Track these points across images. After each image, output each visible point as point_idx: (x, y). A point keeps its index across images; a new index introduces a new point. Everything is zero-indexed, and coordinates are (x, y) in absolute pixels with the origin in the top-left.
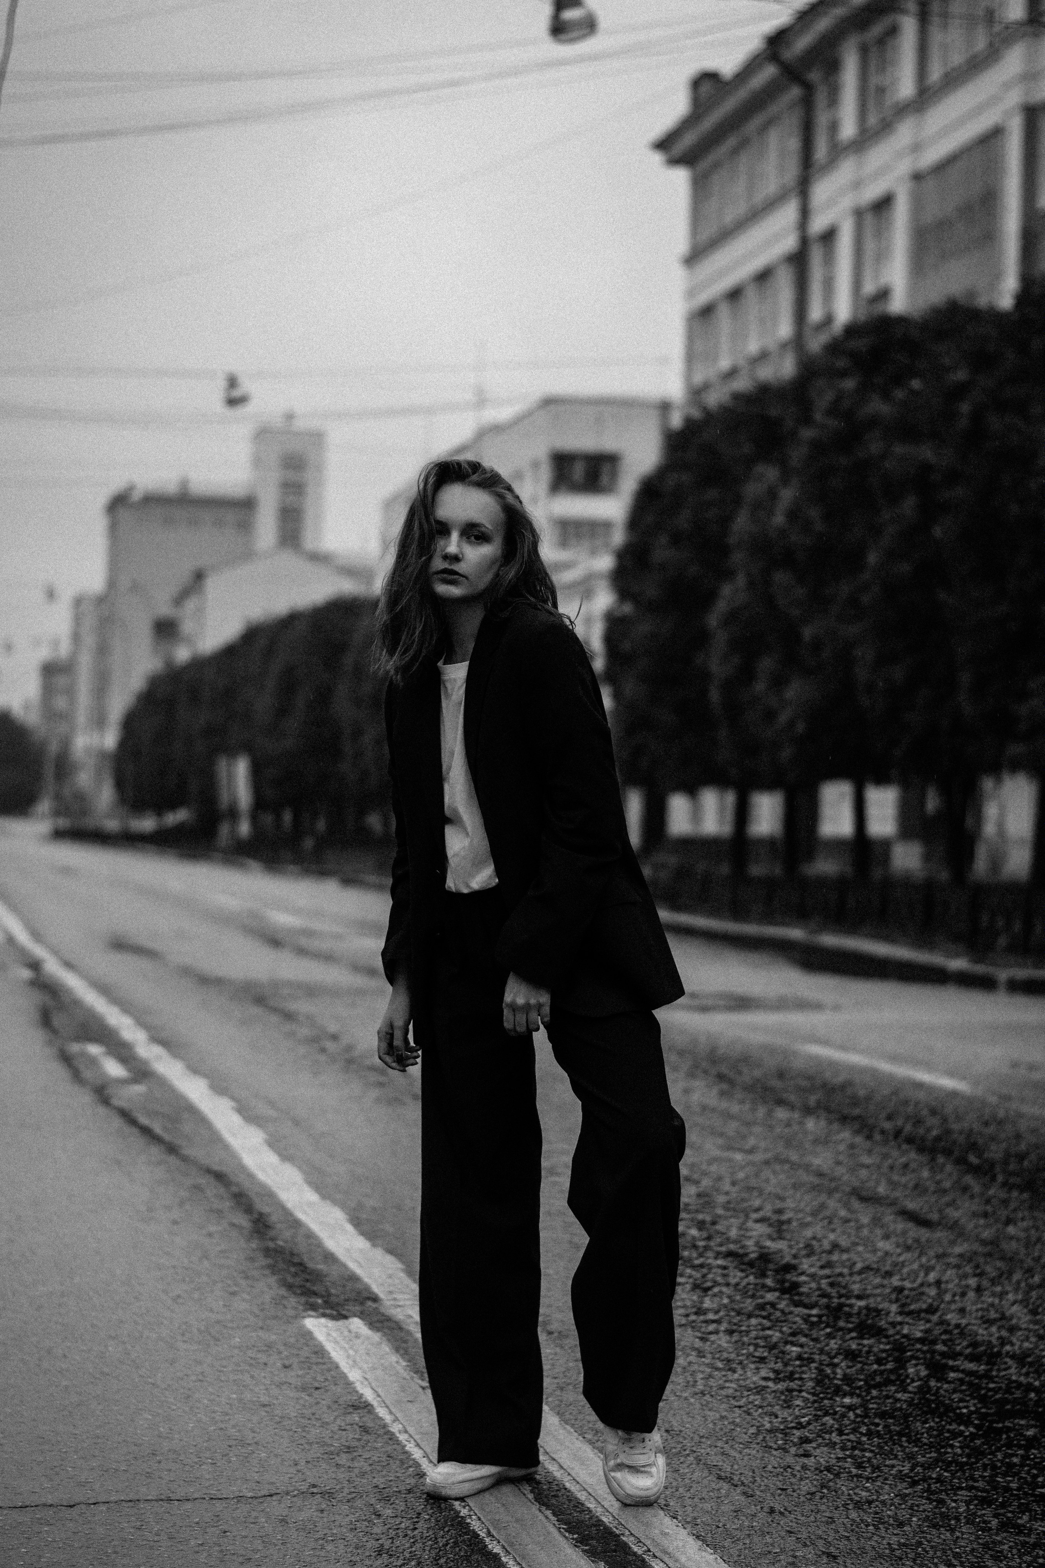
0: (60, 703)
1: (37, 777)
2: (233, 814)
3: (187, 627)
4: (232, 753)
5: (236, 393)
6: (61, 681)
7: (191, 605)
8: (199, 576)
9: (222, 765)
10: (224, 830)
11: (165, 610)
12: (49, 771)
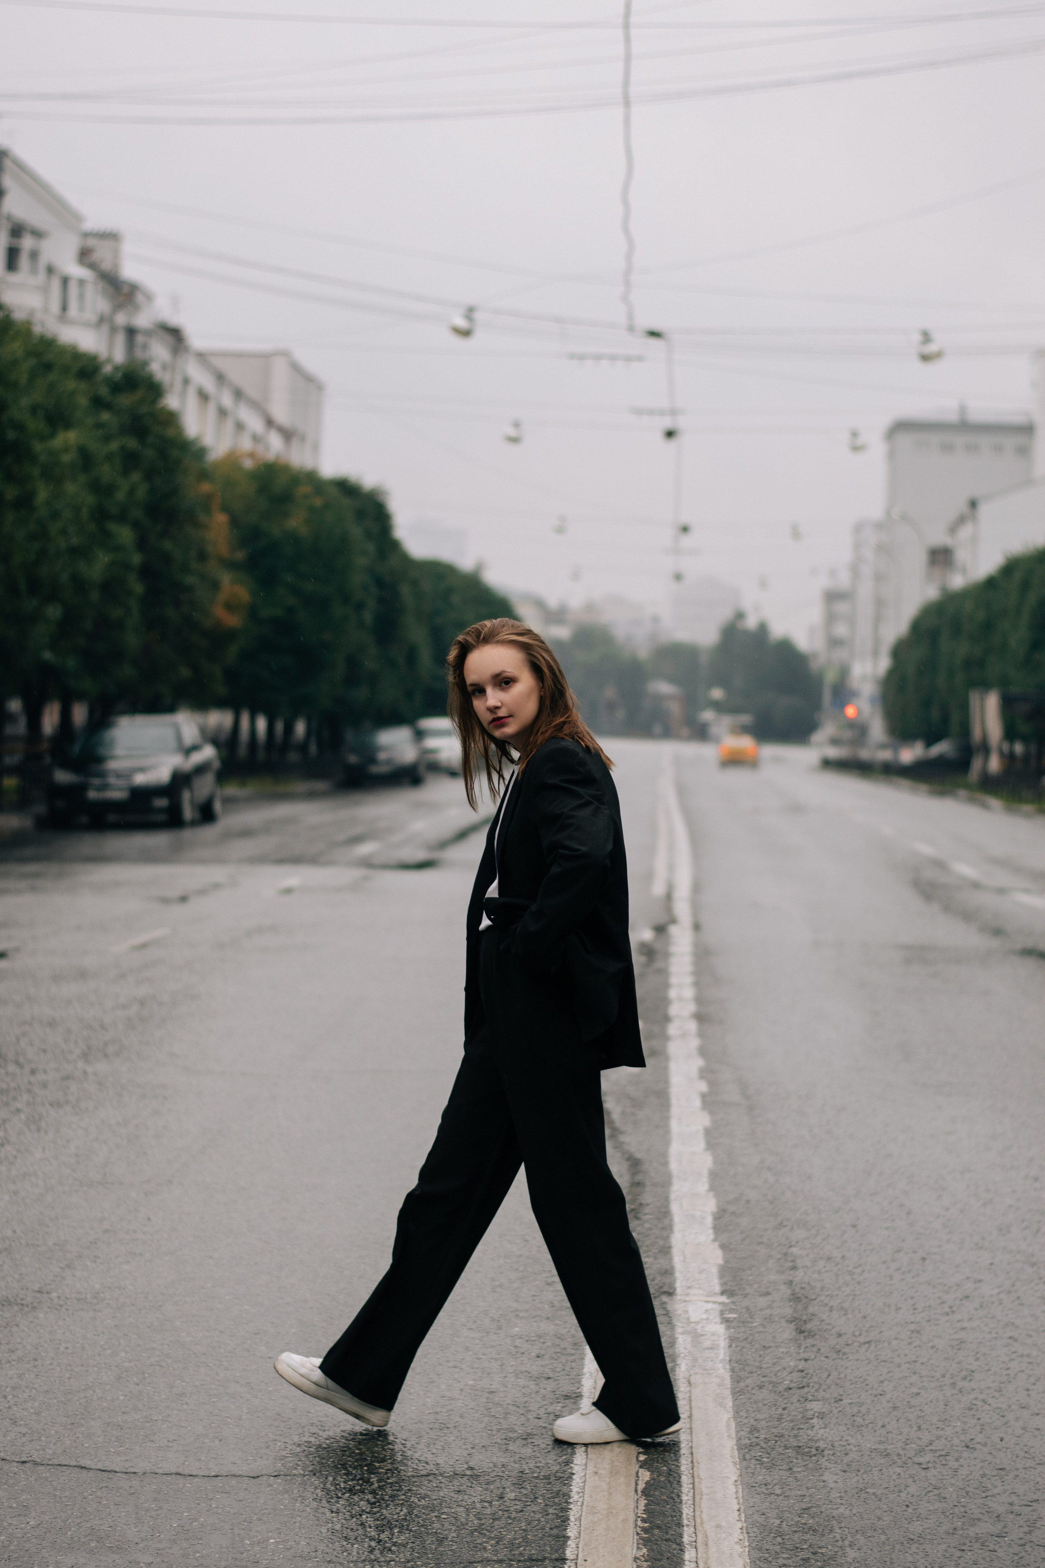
0: (841, 630)
1: (815, 704)
2: (985, 748)
3: (961, 556)
4: (985, 685)
5: (932, 348)
6: (842, 608)
7: (965, 532)
8: (973, 504)
9: (974, 698)
10: (977, 765)
11: (940, 538)
12: (827, 697)
